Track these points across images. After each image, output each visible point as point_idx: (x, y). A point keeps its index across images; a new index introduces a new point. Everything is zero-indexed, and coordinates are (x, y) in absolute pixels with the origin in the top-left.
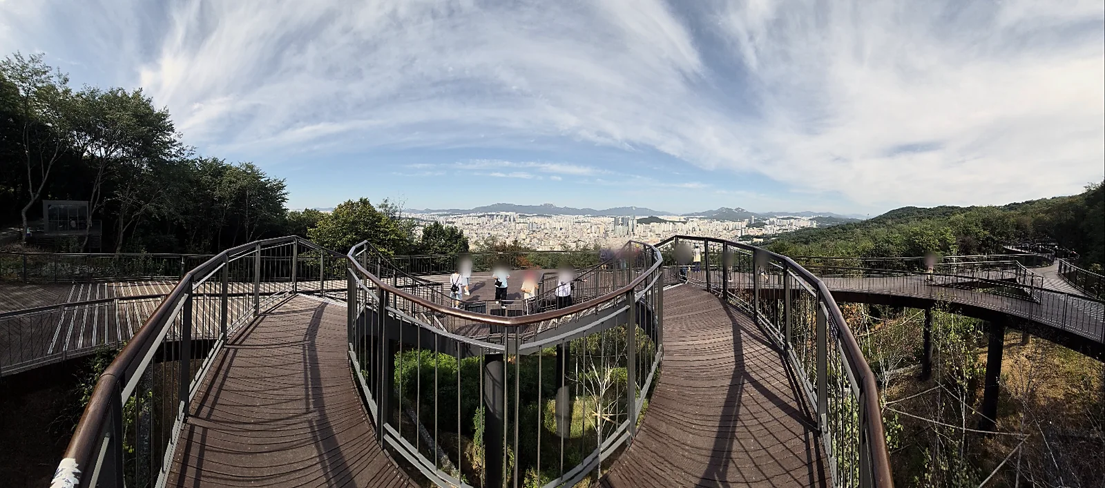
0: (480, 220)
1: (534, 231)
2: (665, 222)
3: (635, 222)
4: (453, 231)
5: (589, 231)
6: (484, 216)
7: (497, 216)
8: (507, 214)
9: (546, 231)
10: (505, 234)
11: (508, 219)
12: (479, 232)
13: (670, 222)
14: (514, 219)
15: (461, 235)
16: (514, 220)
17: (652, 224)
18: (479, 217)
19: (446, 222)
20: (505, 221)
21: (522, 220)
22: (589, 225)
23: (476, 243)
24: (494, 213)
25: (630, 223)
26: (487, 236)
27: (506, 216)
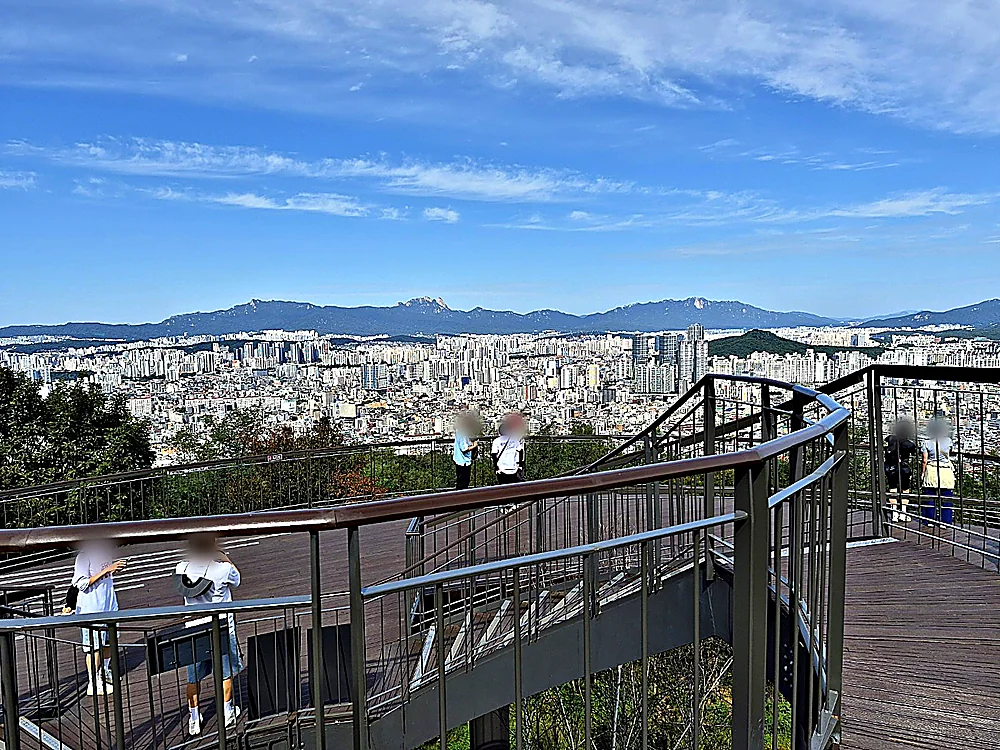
0: (194, 362)
1: (382, 392)
2: (800, 348)
3: (703, 351)
4: (85, 403)
5: (553, 383)
6: (208, 346)
7: (256, 342)
8: (292, 336)
9: (419, 389)
10: (286, 406)
11: (293, 354)
12: (193, 403)
13: (818, 349)
14: (315, 351)
15: (117, 418)
16: (316, 359)
17: (755, 355)
18: (188, 350)
19: (54, 375)
20: (283, 361)
21: (341, 357)
22: (553, 365)
23: (183, 440)
24: (244, 336)
25: (686, 354)
26: (221, 415)
27: (288, 344)
